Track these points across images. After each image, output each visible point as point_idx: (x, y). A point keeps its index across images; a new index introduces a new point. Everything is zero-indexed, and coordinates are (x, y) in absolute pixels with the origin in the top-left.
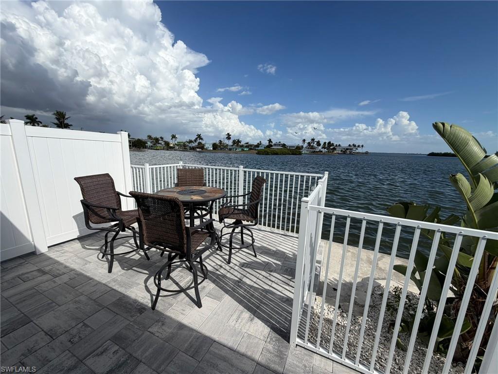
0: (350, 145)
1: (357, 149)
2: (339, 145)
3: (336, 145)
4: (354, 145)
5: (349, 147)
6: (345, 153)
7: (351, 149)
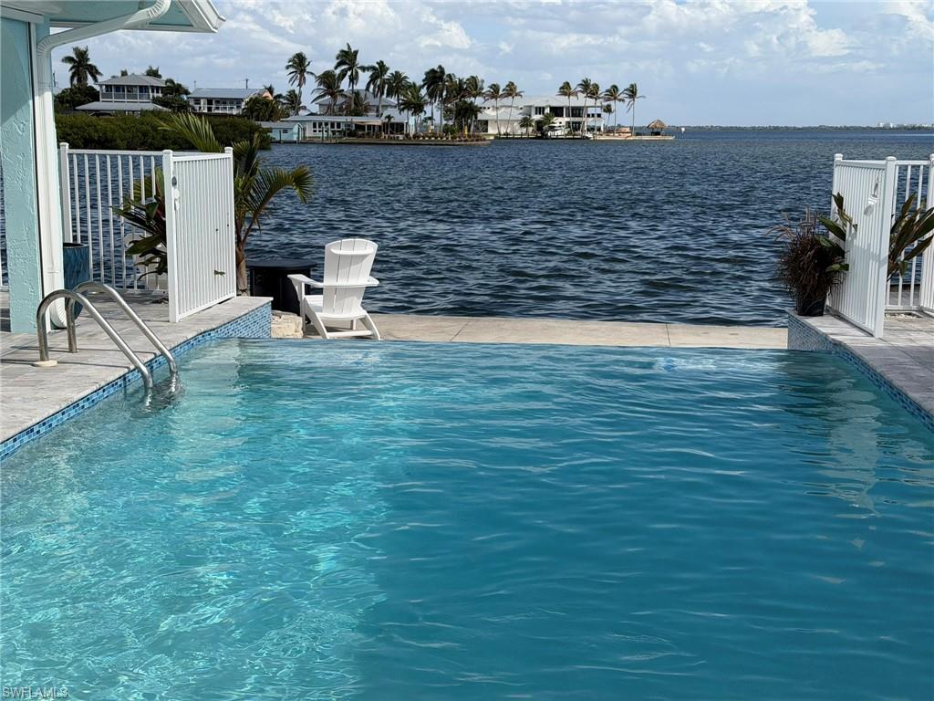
0: (565, 90)
1: (608, 110)
2: (511, 90)
3: (495, 88)
4: (589, 89)
5: (563, 101)
6: (544, 137)
7: (576, 111)
